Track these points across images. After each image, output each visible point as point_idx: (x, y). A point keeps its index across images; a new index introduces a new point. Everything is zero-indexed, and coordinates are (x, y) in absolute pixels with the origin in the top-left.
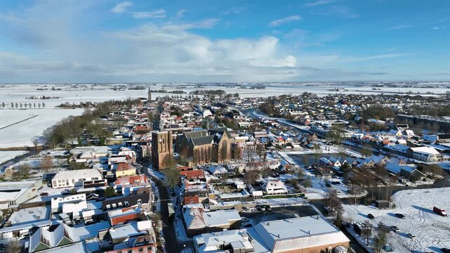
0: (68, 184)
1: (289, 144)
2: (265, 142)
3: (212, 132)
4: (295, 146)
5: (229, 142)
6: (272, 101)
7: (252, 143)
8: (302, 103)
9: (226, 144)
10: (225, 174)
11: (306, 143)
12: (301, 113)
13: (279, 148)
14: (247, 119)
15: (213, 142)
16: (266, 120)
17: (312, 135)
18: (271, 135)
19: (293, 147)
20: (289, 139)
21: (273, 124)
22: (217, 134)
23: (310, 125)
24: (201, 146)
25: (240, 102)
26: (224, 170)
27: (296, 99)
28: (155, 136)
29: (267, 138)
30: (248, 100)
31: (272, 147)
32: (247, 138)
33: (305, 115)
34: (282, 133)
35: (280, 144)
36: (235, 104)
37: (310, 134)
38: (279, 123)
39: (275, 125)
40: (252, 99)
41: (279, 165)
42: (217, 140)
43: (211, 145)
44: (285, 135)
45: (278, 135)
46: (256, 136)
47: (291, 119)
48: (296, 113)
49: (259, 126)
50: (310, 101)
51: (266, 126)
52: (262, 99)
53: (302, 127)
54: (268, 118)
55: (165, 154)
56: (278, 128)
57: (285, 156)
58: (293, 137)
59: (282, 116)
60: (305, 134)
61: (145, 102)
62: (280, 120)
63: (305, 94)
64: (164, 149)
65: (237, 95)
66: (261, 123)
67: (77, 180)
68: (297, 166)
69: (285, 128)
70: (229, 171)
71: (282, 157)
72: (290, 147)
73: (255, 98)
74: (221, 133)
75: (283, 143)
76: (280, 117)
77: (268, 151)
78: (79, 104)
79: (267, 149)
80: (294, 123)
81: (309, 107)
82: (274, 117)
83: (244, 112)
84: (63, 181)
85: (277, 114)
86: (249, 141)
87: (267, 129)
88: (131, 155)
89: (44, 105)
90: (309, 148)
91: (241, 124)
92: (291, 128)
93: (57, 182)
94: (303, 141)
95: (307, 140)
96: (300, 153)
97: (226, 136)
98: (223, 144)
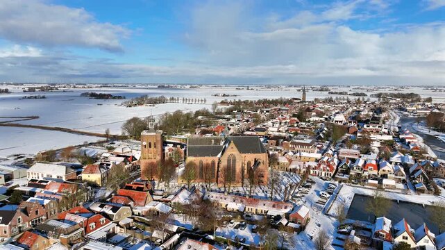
0: (38, 178)
2: (342, 166)
3: (227, 141)
5: (240, 158)
9: (234, 161)
13: (357, 179)
15: (219, 155)
20: (388, 168)
22: (227, 145)
24: (199, 158)
31: (344, 177)
32: (319, 156)
35: (366, 174)
41: (287, 211)
43: (216, 159)
46: (340, 155)
57: (346, 196)
61: (298, 103)
64: (150, 155)
65: (430, 100)
67: (45, 176)
75: (374, 172)
84: (35, 174)
86: (319, 160)
88: (138, 159)
93: (30, 174)
94: (416, 174)
97: (235, 148)
98: (229, 161)
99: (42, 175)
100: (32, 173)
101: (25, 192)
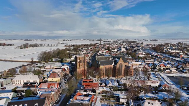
0: (21, 83)
1: (168, 69)
2: (151, 66)
3: (114, 58)
4: (173, 70)
5: (124, 65)
6: (160, 46)
7: (143, 66)
8: (178, 47)
9: (122, 66)
10: (116, 87)
11: (181, 69)
12: (177, 51)
13: (160, 70)
14: (144, 53)
15: (113, 64)
16: (155, 54)
17: (185, 64)
18: (156, 62)
19: (171, 71)
20: (168, 65)
21: (159, 56)
22: (117, 59)
23: (183, 58)
24: (105, 66)
25: (143, 46)
26: (116, 84)
27: (174, 45)
28: (76, 58)
29: (154, 64)
30: (147, 45)
31: (156, 70)
32: (140, 63)
33: (180, 52)
34: (164, 61)
35: (162, 68)
36: (140, 47)
37: (184, 63)
38: (162, 56)
39: (160, 57)
40: (150, 45)
41: (158, 84)
42: (116, 63)
43: (112, 66)
44: (166, 63)
45: (161, 62)
46: (146, 62)
47: (171, 55)
48: (174, 51)
49: (150, 57)
50: (183, 46)
51: (154, 57)
52: (155, 45)
53: (178, 59)
54: (157, 53)
55: (81, 69)
56: (161, 58)
57: (165, 77)
58: (171, 64)
59: (166, 53)
60: (179, 63)
61: (98, 45)
62: (164, 55)
63: (180, 43)
64: (81, 66)
65: (142, 43)
66: (151, 55)
67: (25, 81)
68: (173, 86)
69: (167, 59)
70: (119, 84)
71: (163, 78)
72: (169, 71)
73: (151, 45)
74: (119, 59)
75: (164, 67)
76: (164, 53)
77: (152, 72)
78: (71, 45)
79: (152, 71)
80: (173, 56)
81: (182, 49)
82: (160, 53)
83: (144, 50)
84: (18, 81)
85: (162, 52)
86: (141, 65)
87: (154, 59)
88: (66, 69)
89: (58, 45)
90: (183, 72)
91: (140, 56)
92: (170, 59)
93: (15, 81)
94: (179, 67)
95: (182, 67)
96: (176, 75)
97: (122, 61)
98: (120, 66)
99: (24, 81)
100: (16, 81)
101: (24, 90)
